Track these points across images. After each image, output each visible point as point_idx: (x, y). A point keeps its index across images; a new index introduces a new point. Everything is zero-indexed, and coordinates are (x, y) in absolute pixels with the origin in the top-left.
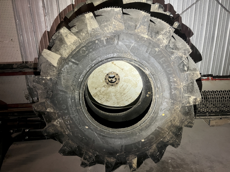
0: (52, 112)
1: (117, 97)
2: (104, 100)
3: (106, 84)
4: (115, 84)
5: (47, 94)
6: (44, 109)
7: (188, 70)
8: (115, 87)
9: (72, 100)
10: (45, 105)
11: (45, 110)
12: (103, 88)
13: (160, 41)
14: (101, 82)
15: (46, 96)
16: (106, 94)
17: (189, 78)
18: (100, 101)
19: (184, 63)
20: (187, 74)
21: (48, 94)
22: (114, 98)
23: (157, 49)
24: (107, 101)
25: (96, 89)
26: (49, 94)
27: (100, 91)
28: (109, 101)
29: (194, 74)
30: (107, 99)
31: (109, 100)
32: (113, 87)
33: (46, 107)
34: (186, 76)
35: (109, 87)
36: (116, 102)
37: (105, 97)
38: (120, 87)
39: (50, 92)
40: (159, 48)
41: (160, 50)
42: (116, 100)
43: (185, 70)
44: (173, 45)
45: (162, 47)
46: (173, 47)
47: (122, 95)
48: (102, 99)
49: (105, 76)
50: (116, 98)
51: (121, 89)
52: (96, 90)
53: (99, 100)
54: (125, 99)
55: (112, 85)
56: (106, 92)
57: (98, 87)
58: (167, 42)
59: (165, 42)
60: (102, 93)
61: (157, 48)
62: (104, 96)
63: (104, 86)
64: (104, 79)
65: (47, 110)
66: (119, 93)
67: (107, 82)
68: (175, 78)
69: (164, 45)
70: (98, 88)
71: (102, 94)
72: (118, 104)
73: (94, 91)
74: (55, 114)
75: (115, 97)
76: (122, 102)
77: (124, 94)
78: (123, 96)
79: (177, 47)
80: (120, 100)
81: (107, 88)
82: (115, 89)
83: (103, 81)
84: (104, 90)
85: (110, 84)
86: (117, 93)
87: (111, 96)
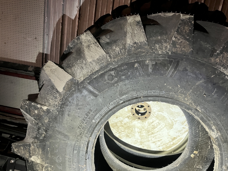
0: (38, 164)
1: (142, 135)
2: (124, 134)
3: (131, 115)
4: (143, 118)
5: (37, 133)
6: (28, 155)
8: (143, 122)
9: (74, 151)
10: (29, 150)
11: (28, 157)
12: (126, 119)
14: (125, 111)
15: (35, 135)
16: (129, 128)
18: (118, 134)
21: (38, 133)
22: (137, 135)
24: (128, 136)
25: (117, 118)
26: (40, 133)
27: (121, 122)
28: (130, 138)
30: (128, 134)
31: (130, 136)
32: (140, 121)
33: (30, 153)
35: (135, 120)
36: (139, 141)
37: (126, 131)
38: (149, 123)
39: (42, 131)
42: (139, 138)
47: (149, 134)
48: (122, 132)
50: (140, 136)
51: (149, 127)
52: (116, 119)
53: (118, 132)
54: (151, 140)
55: (139, 118)
56: (129, 125)
57: (119, 117)
60: (124, 125)
62: (126, 129)
63: (128, 117)
64: (130, 108)
65: (32, 158)
66: (146, 130)
67: (134, 113)
70: (120, 117)
71: (123, 126)
72: (141, 144)
73: (114, 120)
74: (42, 167)
75: (140, 134)
76: (148, 143)
77: (152, 133)
78: (150, 136)
80: (145, 140)
81: (131, 120)
82: (141, 124)
83: (128, 110)
84: (127, 122)
85: (137, 116)
86: (142, 130)
87: (135, 131)
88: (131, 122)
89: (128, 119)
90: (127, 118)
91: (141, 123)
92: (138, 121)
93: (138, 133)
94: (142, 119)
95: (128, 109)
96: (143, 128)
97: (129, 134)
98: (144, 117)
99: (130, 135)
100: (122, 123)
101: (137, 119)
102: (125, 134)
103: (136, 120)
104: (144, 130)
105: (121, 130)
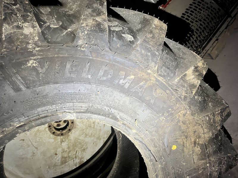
2: (80, 154)
3: (62, 137)
4: (71, 126)
7: (135, 37)
8: (75, 128)
12: (62, 144)
13: (18, 39)
14: (53, 143)
16: (75, 145)
17: (152, 49)
18: (77, 159)
19: (114, 31)
20: (141, 44)
22: (88, 139)
23: (31, 62)
24: (84, 149)
25: (56, 154)
27: (63, 151)
28: (87, 148)
29: (151, 32)
30: (83, 148)
31: (86, 147)
32: (73, 131)
34: (143, 52)
35: (68, 136)
36: (95, 140)
37: (77, 149)
38: (80, 122)
40: (34, 55)
41: (39, 57)
42: (92, 138)
43: (130, 41)
44: (57, 19)
45: (38, 47)
46: (61, 23)
47: (92, 126)
48: (77, 154)
49: (49, 132)
50: (91, 136)
51: (85, 123)
52: (57, 156)
53: (75, 159)
54: (100, 127)
55: (69, 130)
56: (72, 145)
57: (56, 151)
58: (33, 27)
59: (32, 30)
60: (69, 149)
61: (28, 61)
62: (75, 149)
63: (62, 141)
64: (52, 136)
66: (87, 128)
67: (60, 134)
68: (129, 75)
69: (37, 38)
70: (58, 150)
71: (70, 151)
72: (100, 139)
73: (57, 159)
75: (88, 136)
76: (102, 132)
77: (93, 123)
78: (96, 127)
79: (69, 16)
80: (98, 133)
81: (67, 140)
83: (53, 139)
84: (68, 145)
85: (66, 132)
86: (85, 132)
87: (82, 140)
88: (69, 140)
89: (64, 142)
90: (63, 143)
91: (76, 131)
92: (73, 132)
93: (86, 137)
94: (72, 128)
95: (52, 138)
96: (83, 130)
97: (82, 147)
98: (71, 124)
99: (84, 147)
100: (66, 150)
101: (69, 133)
102: (81, 152)
103: (70, 135)
104: (85, 130)
105: (74, 154)
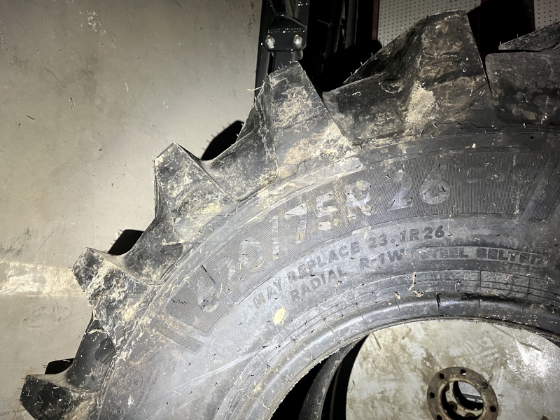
0: (400, 116)
1: (376, 404)
3: (438, 369)
4: (437, 409)
5: (533, 89)
6: (433, 74)
8: (423, 408)
9: (475, 244)
10: (456, 75)
11: (421, 75)
12: (423, 351)
14: (448, 347)
15: (517, 84)
16: (393, 360)
21: (535, 94)
22: (373, 388)
26: (538, 102)
30: (371, 360)
31: (365, 366)
32: (423, 397)
33: (442, 79)
35: (425, 379)
37: (382, 353)
39: (551, 107)
48: (374, 340)
49: (477, 370)
50: (372, 399)
55: (433, 396)
56: (402, 360)
60: (400, 345)
62: (386, 349)
63: (429, 358)
64: (464, 365)
65: (422, 90)
67: (449, 377)
71: (394, 340)
74: (390, 135)
75: (379, 396)
81: (421, 367)
82: (415, 402)
83: (454, 358)
84: (410, 355)
85: (438, 389)
86: (393, 406)
87: (384, 380)
88: (415, 367)
89: (424, 359)
90: (425, 356)
91: (416, 400)
92: (421, 393)
93: (382, 392)
94: (430, 406)
95: (459, 357)
96: (400, 410)
97: (373, 362)
98: (439, 414)
99: (370, 365)
100: (406, 339)
101: (429, 388)
102: (369, 349)
103: (423, 384)
104: (396, 411)
105: (380, 337)
